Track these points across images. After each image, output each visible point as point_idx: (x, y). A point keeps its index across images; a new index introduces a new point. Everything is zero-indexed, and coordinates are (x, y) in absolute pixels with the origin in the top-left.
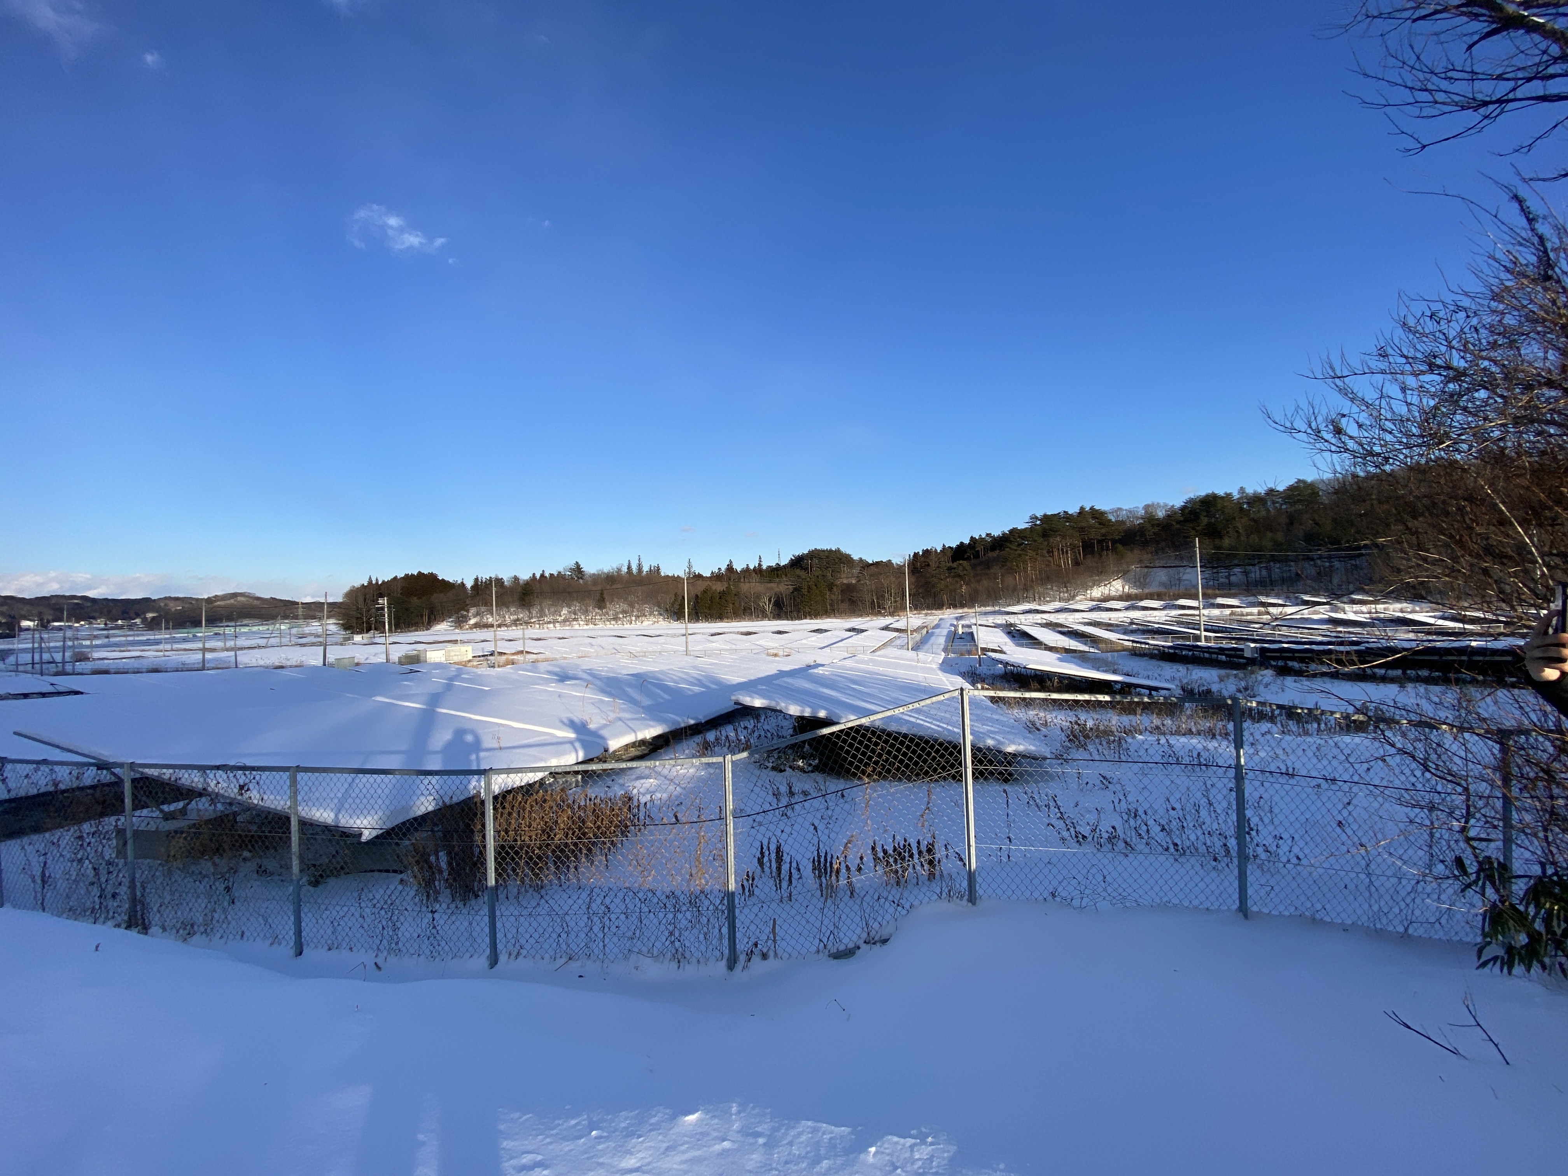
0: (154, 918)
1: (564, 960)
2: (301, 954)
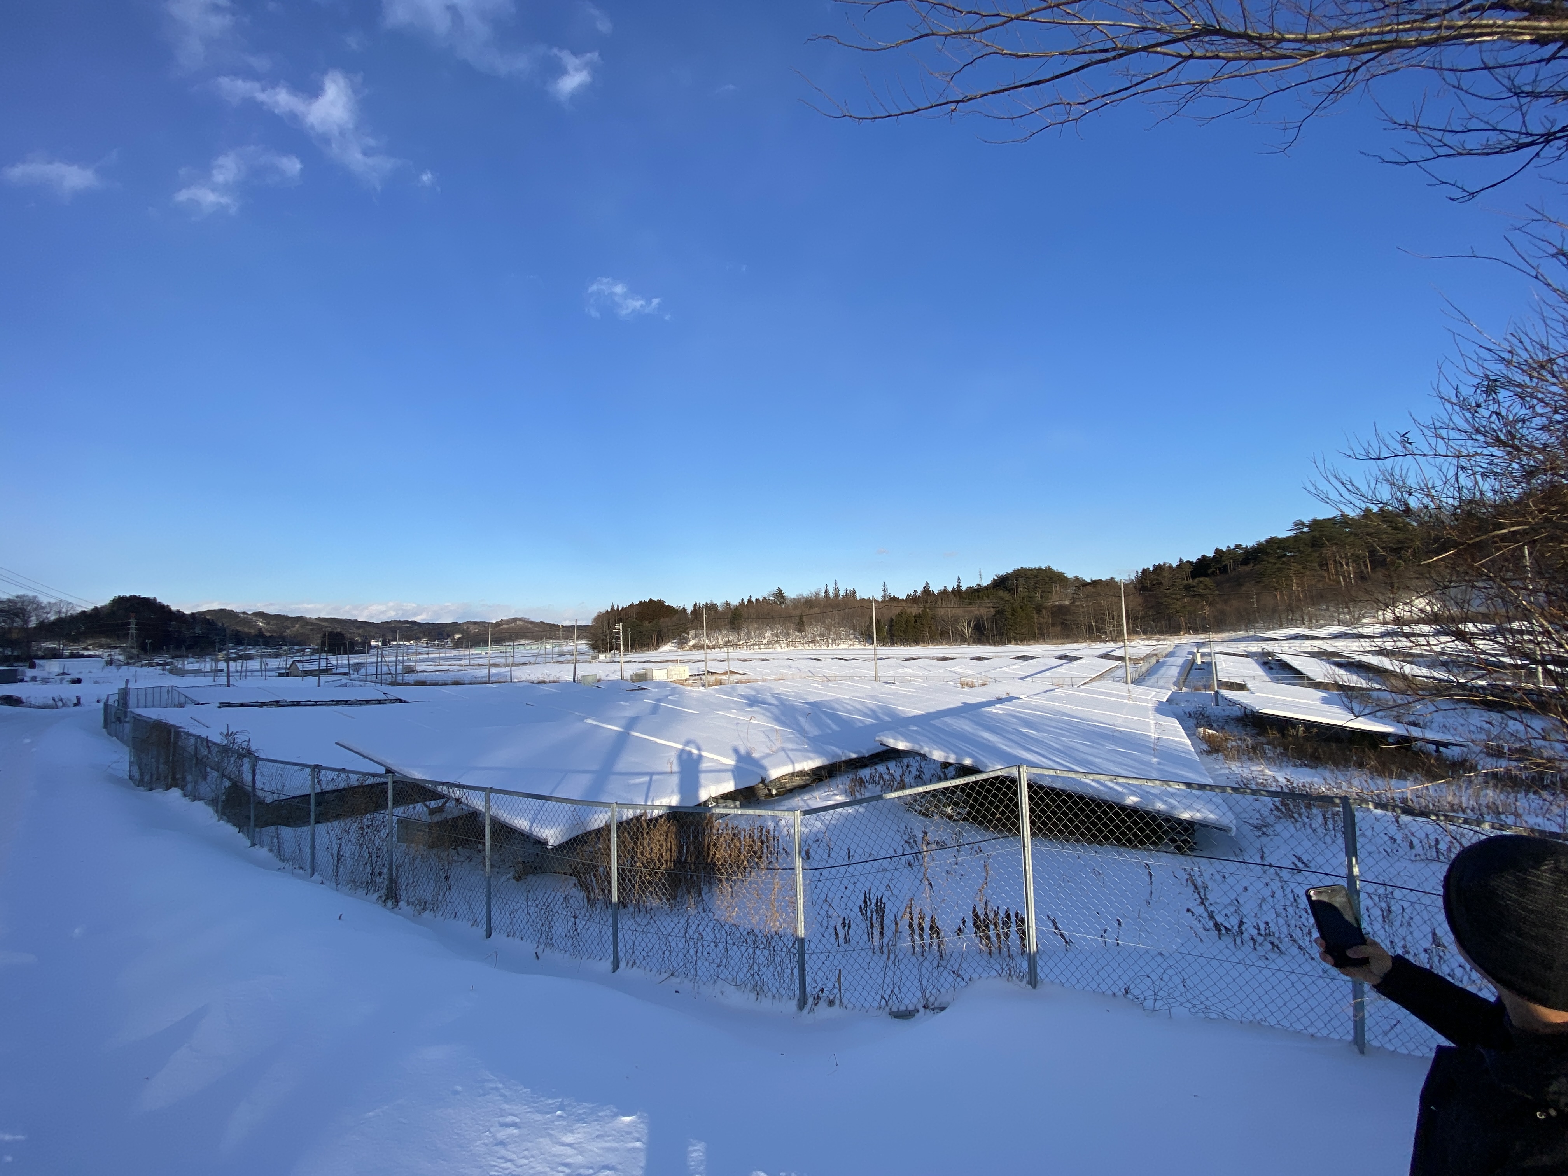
0: (403, 894)
1: (666, 975)
2: (490, 936)
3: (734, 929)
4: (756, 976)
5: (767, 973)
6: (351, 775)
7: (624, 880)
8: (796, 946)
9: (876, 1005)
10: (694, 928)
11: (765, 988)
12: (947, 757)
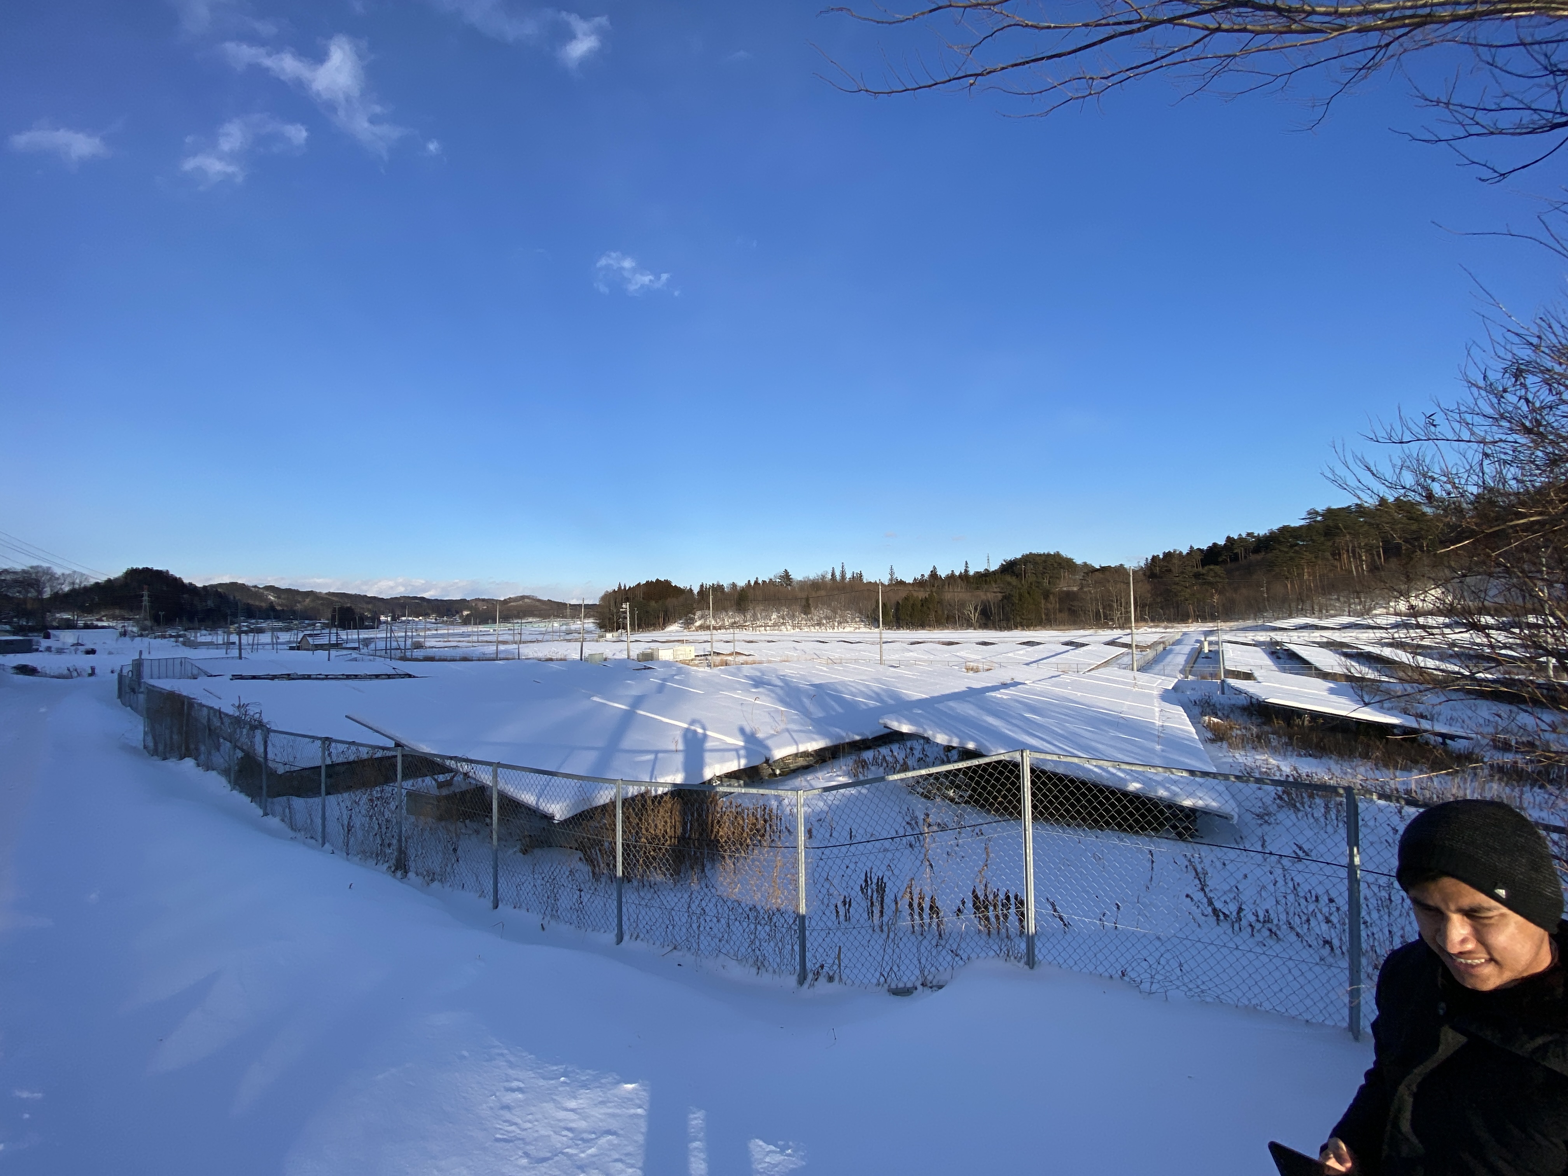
0: (412, 865)
1: (670, 948)
2: (497, 907)
3: (736, 904)
4: (758, 952)
5: (768, 948)
6: (360, 748)
7: (628, 855)
8: (797, 922)
9: (874, 981)
10: (697, 903)
11: (766, 963)
12: (951, 741)
